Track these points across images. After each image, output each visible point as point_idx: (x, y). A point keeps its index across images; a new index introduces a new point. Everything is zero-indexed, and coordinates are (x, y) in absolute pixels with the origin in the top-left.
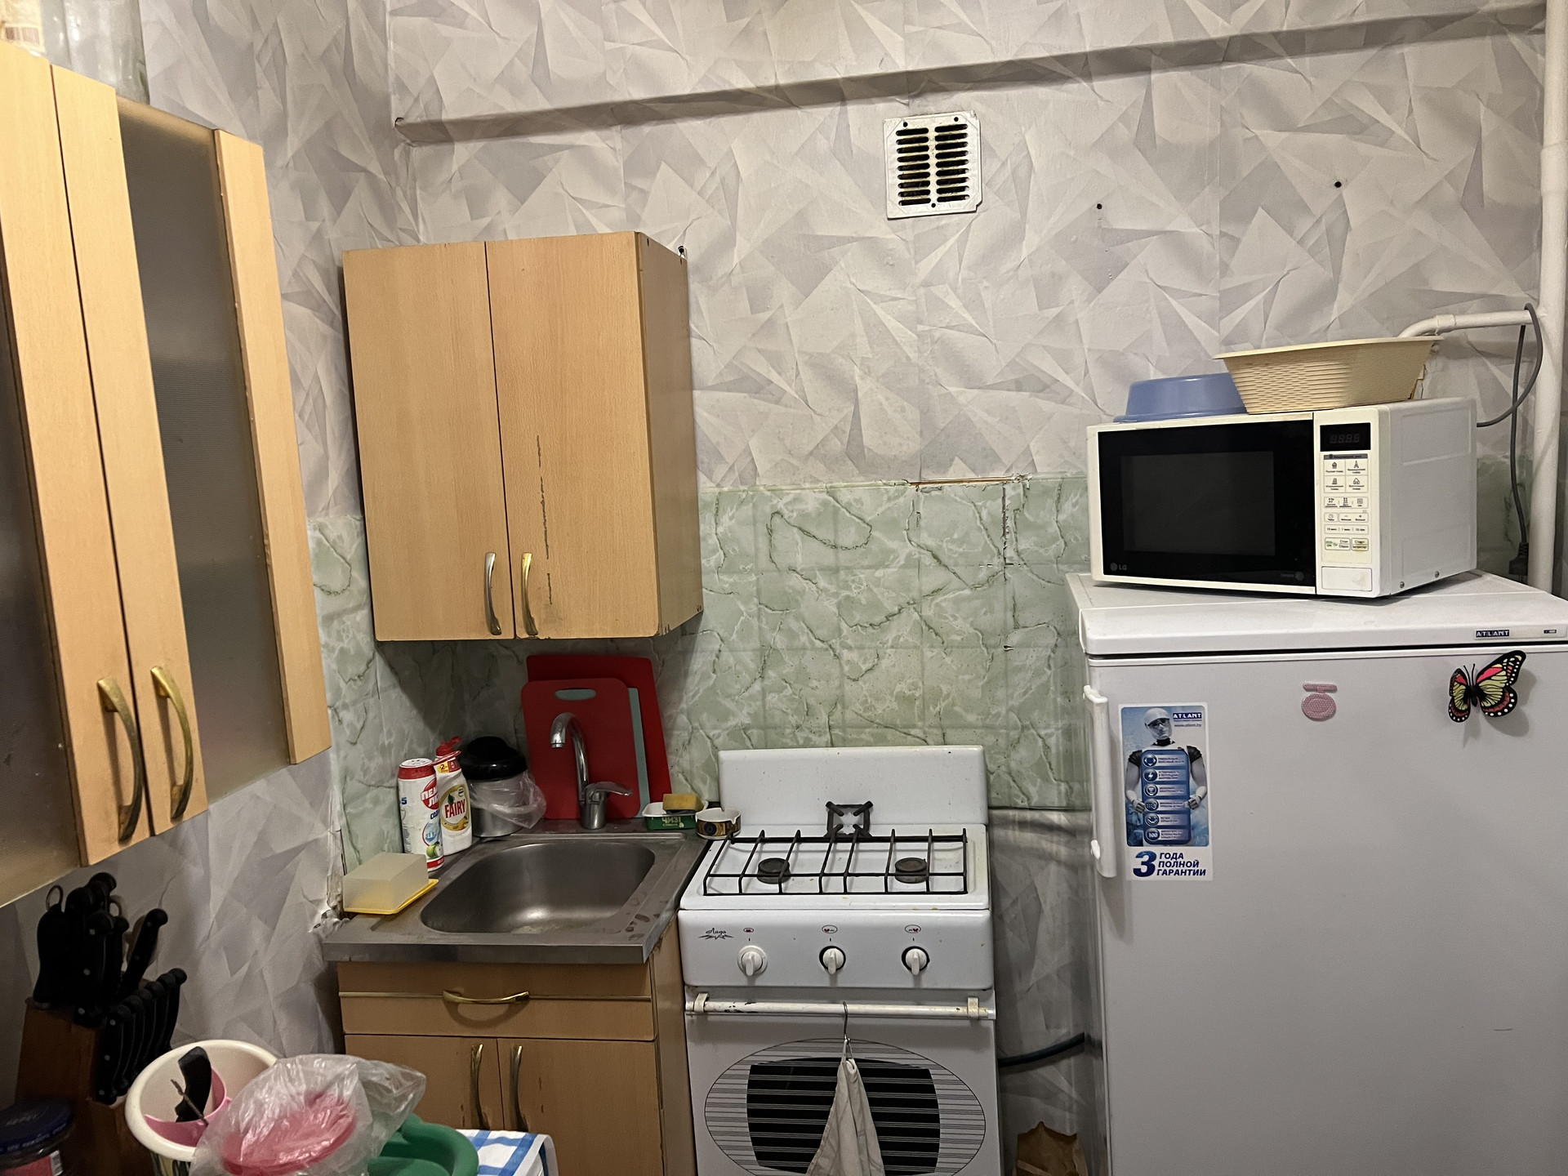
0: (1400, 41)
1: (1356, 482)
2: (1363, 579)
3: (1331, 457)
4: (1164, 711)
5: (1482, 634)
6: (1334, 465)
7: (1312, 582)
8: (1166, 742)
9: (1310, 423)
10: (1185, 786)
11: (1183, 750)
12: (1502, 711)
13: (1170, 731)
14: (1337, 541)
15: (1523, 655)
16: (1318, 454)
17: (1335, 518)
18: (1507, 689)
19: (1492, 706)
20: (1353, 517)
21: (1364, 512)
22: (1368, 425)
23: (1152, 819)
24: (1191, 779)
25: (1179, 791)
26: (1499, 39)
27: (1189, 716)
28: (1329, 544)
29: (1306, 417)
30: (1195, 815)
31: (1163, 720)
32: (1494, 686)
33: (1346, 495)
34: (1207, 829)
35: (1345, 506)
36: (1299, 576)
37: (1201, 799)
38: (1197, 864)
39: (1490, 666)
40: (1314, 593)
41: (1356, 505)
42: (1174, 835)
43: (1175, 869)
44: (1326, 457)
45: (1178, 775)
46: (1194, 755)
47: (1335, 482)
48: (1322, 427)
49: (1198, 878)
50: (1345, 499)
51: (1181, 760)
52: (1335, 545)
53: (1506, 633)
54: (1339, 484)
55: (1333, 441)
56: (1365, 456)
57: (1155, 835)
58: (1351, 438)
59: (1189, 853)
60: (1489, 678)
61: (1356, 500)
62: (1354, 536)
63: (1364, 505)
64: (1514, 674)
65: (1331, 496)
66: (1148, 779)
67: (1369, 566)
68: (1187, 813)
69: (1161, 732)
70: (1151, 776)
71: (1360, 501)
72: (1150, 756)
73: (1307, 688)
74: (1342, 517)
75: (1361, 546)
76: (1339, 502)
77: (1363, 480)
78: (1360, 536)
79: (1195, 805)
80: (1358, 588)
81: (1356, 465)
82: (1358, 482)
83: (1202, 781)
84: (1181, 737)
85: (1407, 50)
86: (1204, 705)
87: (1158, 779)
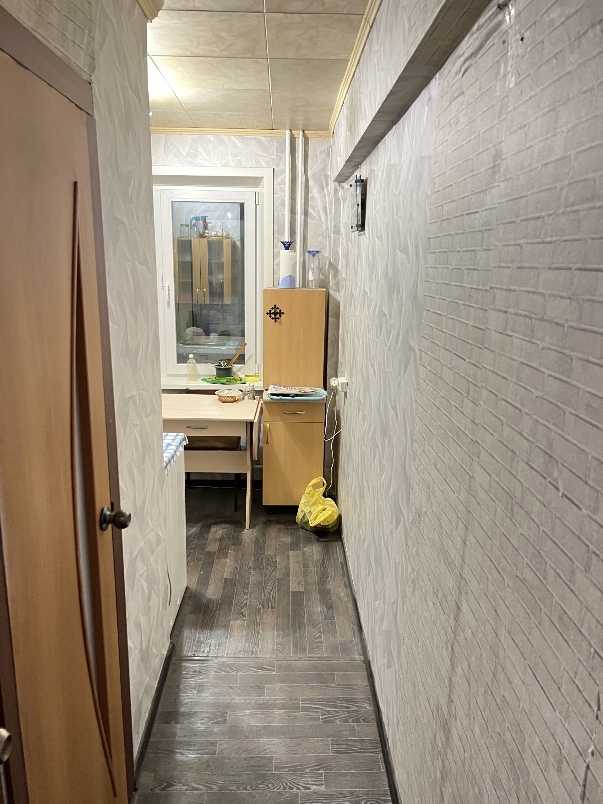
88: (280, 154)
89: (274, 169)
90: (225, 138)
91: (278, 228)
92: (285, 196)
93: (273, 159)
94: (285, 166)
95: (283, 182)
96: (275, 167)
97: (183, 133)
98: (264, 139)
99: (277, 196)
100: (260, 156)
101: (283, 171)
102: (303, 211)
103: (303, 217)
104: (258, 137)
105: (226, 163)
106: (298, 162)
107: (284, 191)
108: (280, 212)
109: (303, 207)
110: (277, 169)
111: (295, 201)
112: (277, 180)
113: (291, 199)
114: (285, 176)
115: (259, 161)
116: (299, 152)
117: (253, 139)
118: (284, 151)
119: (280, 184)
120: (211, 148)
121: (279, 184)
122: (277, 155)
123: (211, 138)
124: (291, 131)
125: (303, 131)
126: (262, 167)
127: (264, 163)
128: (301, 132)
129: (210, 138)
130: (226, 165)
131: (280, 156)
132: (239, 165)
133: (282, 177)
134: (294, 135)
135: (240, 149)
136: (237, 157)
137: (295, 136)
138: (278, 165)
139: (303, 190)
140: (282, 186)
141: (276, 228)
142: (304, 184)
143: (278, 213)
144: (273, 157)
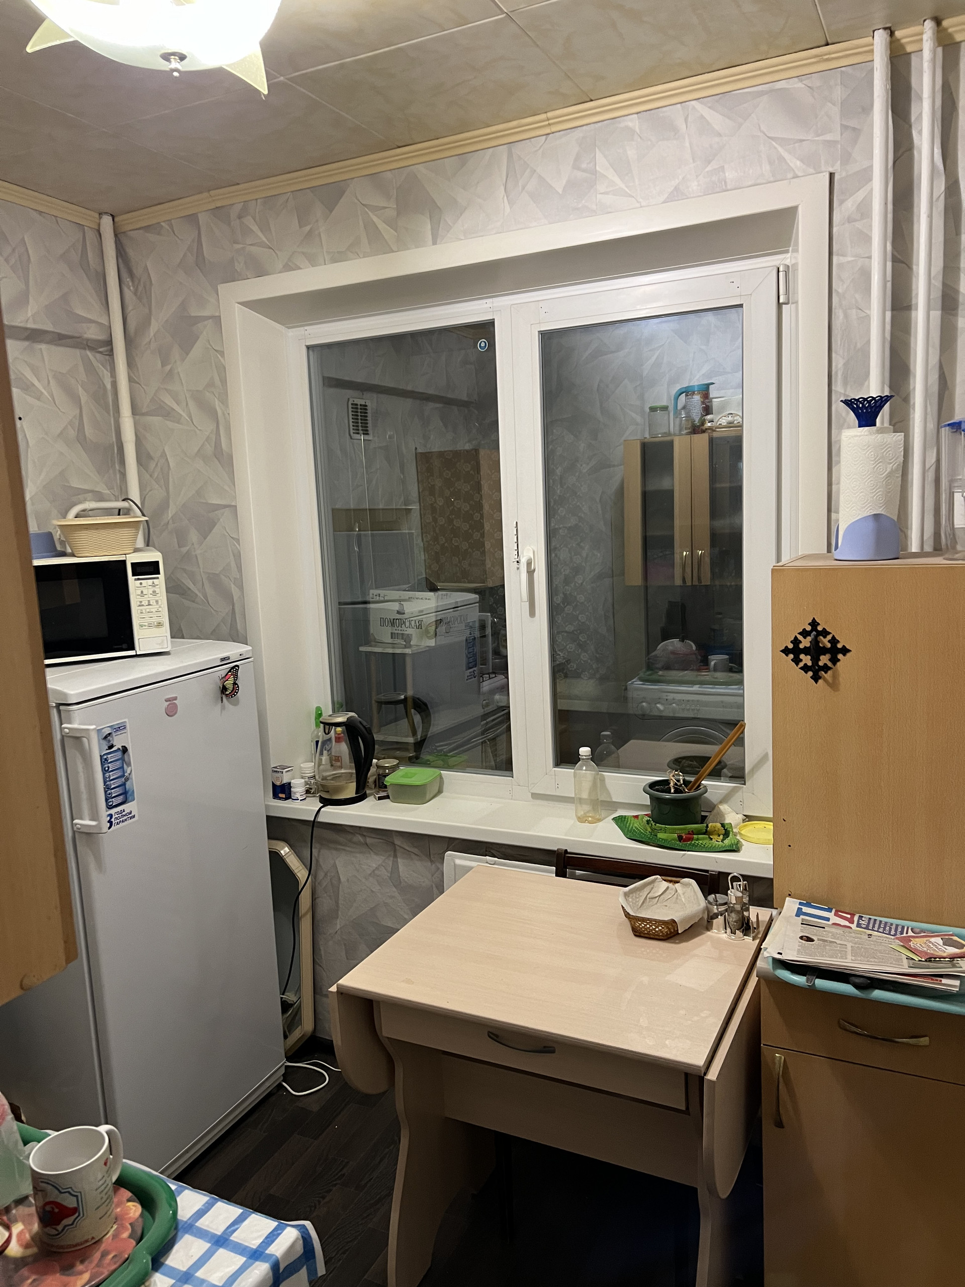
0: (41, 342)
1: (154, 592)
2: (163, 642)
3: (139, 579)
4: (109, 728)
5: (223, 659)
6: (141, 584)
7: (132, 648)
8: (111, 747)
9: (124, 562)
10: (122, 770)
11: (119, 749)
12: (234, 694)
13: (113, 739)
14: (146, 624)
15: (237, 666)
16: (131, 578)
17: (144, 611)
18: (235, 684)
19: (230, 693)
20: (154, 610)
21: (160, 607)
22: (157, 562)
23: (110, 794)
24: (125, 764)
25: (119, 773)
26: (83, 351)
27: (120, 728)
28: (141, 626)
29: (122, 558)
30: (128, 784)
31: (109, 734)
32: (229, 683)
33: (149, 599)
34: (133, 791)
35: (149, 605)
36: (124, 646)
37: (130, 774)
38: (130, 813)
39: (227, 675)
40: (135, 654)
41: (155, 603)
42: (120, 799)
43: (121, 820)
44: (136, 580)
45: (118, 764)
46: (125, 750)
47: (142, 592)
48: (132, 564)
49: (133, 820)
50: (149, 601)
51: (119, 754)
52: (145, 626)
53: (228, 658)
54: (145, 593)
55: (139, 569)
56: (158, 578)
57: (111, 803)
58: (147, 569)
59: (126, 807)
60: (227, 680)
61: (154, 601)
62: (155, 620)
63: (160, 603)
64: (236, 677)
65: (141, 600)
66: (105, 771)
67: (165, 635)
68: (124, 784)
69: (109, 741)
70: (107, 769)
71: (157, 602)
72: (105, 757)
73: (166, 701)
74: (148, 610)
75: (160, 625)
76: (145, 603)
77: (158, 590)
78: (159, 620)
79: (127, 779)
80: (161, 647)
81: (153, 583)
82: (155, 592)
83: (129, 765)
84: (118, 743)
85: (43, 346)
86: (126, 720)
87: (110, 770)
88: (853, 123)
89: (832, 175)
90: (676, 114)
91: (845, 365)
92: (870, 257)
93: (831, 144)
94: (871, 157)
95: (864, 210)
96: (836, 168)
97: (554, 129)
98: (800, 85)
99: (843, 260)
100: (783, 141)
101: (866, 176)
102: (937, 294)
103: (936, 314)
104: (779, 85)
105: (676, 189)
106: (920, 132)
107: (867, 239)
108: (853, 313)
109: (938, 284)
110: (844, 174)
111: (910, 268)
112: (845, 208)
113: (895, 260)
114: (871, 191)
115: (781, 159)
116: (920, 99)
117: (761, 94)
118: (867, 109)
119: (855, 221)
120: (631, 153)
121: (850, 220)
122: (844, 127)
123: (633, 122)
124: (892, 34)
125: (938, 21)
126: (790, 175)
127: (798, 163)
128: (929, 25)
129: (630, 124)
130: (677, 195)
131: (854, 129)
132: (719, 187)
133: (860, 195)
134: (902, 47)
135: (720, 135)
136: (709, 162)
137: (909, 49)
138: (846, 158)
139: (939, 222)
140: (858, 225)
141: (839, 363)
142: (940, 205)
143: (846, 316)
144: (828, 137)
